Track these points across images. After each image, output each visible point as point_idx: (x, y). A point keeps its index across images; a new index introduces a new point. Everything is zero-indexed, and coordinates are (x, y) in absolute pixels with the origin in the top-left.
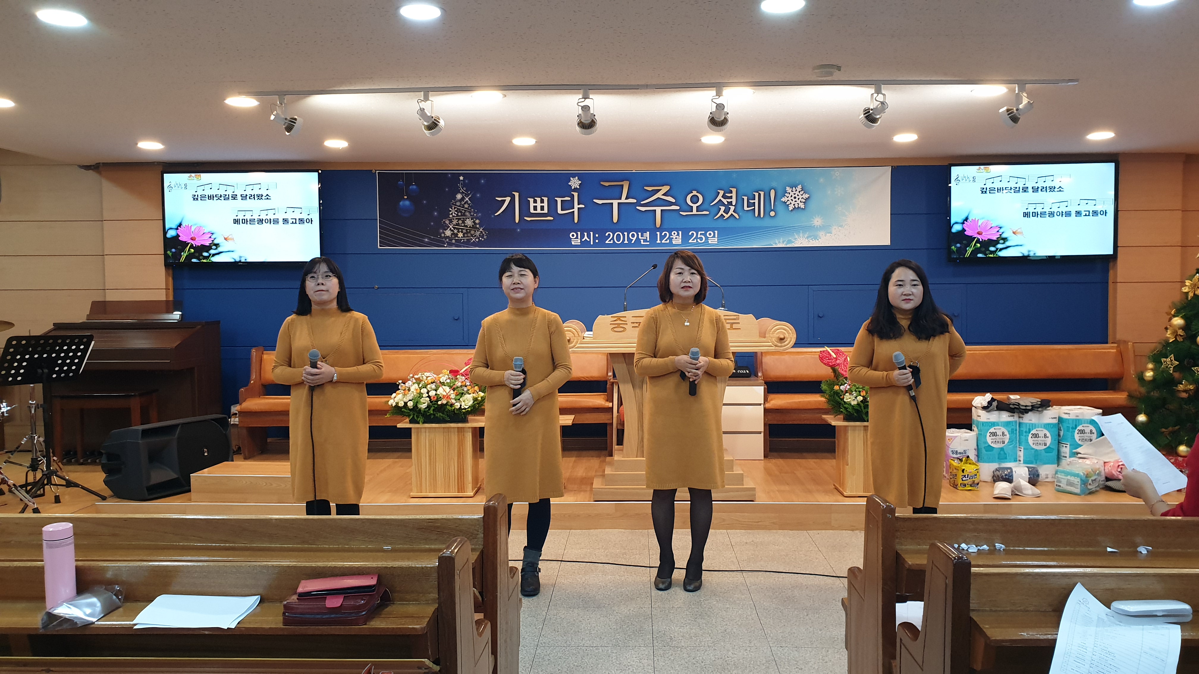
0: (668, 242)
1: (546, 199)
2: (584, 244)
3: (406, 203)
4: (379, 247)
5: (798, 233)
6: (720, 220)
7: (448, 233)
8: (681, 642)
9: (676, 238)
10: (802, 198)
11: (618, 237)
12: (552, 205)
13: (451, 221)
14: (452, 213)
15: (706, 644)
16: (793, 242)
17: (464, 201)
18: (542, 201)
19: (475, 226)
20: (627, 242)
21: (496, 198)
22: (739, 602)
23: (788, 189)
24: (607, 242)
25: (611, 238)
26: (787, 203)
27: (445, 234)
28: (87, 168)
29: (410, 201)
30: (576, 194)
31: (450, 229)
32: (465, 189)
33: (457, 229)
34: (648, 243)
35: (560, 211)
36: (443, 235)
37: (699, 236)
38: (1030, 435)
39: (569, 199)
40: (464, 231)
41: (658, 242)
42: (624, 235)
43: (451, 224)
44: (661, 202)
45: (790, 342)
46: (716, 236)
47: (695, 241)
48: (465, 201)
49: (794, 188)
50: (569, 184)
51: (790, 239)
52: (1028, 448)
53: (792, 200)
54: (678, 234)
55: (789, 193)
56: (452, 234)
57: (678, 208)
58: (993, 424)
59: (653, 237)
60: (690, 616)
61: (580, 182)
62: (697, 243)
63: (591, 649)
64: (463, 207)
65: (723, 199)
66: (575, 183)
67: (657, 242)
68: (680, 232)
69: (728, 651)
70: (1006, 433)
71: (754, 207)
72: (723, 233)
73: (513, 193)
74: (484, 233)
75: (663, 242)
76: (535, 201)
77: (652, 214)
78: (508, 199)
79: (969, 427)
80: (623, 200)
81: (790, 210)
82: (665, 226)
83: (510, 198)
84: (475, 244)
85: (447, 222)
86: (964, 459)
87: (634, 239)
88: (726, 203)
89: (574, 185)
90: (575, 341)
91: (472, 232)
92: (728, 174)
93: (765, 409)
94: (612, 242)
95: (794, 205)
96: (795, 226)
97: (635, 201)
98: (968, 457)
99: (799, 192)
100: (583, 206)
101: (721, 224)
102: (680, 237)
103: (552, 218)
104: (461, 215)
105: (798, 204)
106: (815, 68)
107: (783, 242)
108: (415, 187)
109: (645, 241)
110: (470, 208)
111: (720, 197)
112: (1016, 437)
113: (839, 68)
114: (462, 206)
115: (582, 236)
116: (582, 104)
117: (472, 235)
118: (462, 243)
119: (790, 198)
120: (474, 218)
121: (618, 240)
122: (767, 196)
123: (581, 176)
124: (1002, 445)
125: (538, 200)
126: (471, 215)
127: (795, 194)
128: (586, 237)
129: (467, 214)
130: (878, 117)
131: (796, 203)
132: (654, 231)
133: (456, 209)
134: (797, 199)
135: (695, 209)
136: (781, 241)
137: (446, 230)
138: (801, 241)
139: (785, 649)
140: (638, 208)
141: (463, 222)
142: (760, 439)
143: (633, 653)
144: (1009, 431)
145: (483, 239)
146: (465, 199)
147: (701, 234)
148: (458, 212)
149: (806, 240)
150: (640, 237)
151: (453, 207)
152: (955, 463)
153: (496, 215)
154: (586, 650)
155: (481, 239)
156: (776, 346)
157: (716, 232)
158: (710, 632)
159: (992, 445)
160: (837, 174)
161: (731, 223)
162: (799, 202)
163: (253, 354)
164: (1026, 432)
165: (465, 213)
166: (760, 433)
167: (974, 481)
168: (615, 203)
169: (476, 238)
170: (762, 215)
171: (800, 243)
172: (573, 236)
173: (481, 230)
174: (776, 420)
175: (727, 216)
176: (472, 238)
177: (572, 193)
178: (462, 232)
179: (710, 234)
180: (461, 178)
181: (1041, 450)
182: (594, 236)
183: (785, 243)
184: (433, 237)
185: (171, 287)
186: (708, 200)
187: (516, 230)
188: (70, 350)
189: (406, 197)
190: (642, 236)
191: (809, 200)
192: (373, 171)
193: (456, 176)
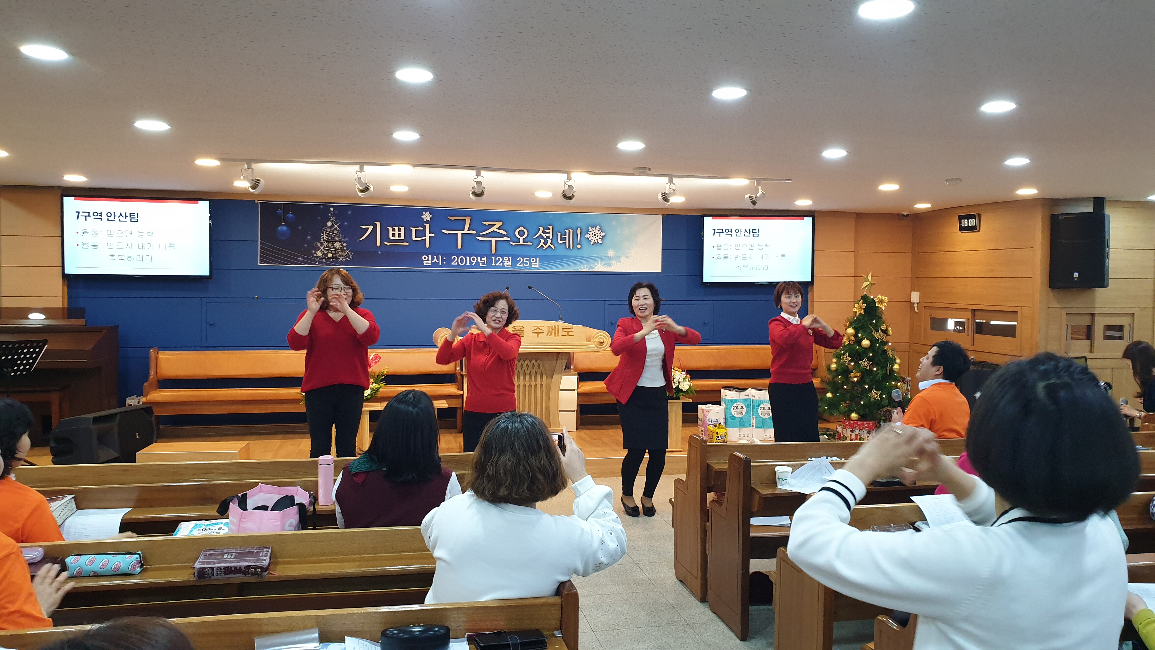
0: (501, 265)
1: (402, 228)
2: (434, 265)
3: (283, 228)
5: (597, 262)
6: (541, 250)
7: (319, 253)
9: (507, 262)
10: (600, 236)
11: (462, 260)
12: (408, 233)
13: (322, 244)
14: (323, 237)
16: (593, 268)
17: (333, 228)
18: (400, 230)
19: (342, 248)
20: (469, 264)
21: (361, 226)
23: (590, 228)
24: (452, 264)
25: (456, 260)
26: (590, 239)
27: (317, 255)
29: (287, 226)
30: (427, 226)
31: (321, 250)
32: (334, 218)
33: (327, 250)
34: (486, 266)
35: (414, 238)
36: (315, 255)
37: (525, 261)
38: (759, 408)
39: (422, 229)
40: (333, 252)
41: (494, 264)
42: (466, 259)
43: (322, 246)
44: (496, 234)
45: (606, 345)
46: (538, 262)
47: (522, 265)
49: (594, 228)
50: (422, 217)
51: (592, 265)
52: (758, 417)
53: (593, 237)
54: (509, 259)
55: (591, 231)
56: (323, 255)
57: (508, 239)
58: (736, 401)
59: (489, 261)
61: (431, 216)
62: (524, 267)
64: (333, 233)
65: (542, 234)
66: (427, 216)
68: (510, 258)
70: (744, 407)
71: (565, 241)
72: (543, 259)
73: (375, 222)
74: (350, 254)
75: (497, 265)
76: (394, 230)
77: (488, 244)
78: (371, 228)
79: (719, 404)
80: (466, 231)
81: (592, 244)
82: (498, 253)
83: (373, 226)
85: (319, 245)
86: (717, 425)
87: (475, 262)
88: (545, 237)
89: (426, 218)
91: (340, 253)
92: (546, 215)
93: (577, 393)
94: (457, 264)
95: (594, 240)
96: (595, 256)
97: (475, 232)
98: (720, 423)
99: (598, 231)
100: (433, 235)
101: (541, 252)
102: (511, 262)
103: (408, 244)
104: (331, 239)
105: (597, 240)
106: (635, 168)
107: (587, 268)
108: (291, 215)
109: (483, 263)
111: (540, 232)
112: (750, 409)
113: (650, 169)
115: (433, 259)
116: (476, 180)
117: (340, 256)
118: (331, 262)
119: (591, 235)
120: (342, 242)
121: (462, 262)
122: (575, 233)
123: (432, 211)
124: (741, 416)
125: (397, 228)
126: (340, 240)
127: (595, 232)
128: (435, 260)
129: (336, 238)
132: (490, 256)
133: (327, 234)
134: (596, 236)
135: (521, 240)
136: (585, 267)
137: (317, 251)
138: (599, 267)
140: (477, 238)
141: (333, 245)
142: (573, 417)
144: (745, 406)
145: (349, 259)
146: (335, 226)
147: (526, 260)
148: (328, 237)
149: (603, 267)
150: (479, 261)
151: (324, 233)
152: (712, 428)
153: (360, 239)
155: (347, 259)
156: (598, 347)
157: (538, 258)
159: (735, 415)
160: (625, 219)
161: (549, 253)
162: (598, 238)
163: (151, 355)
164: (757, 406)
165: (334, 237)
166: (574, 411)
167: (724, 440)
168: (460, 233)
169: (343, 258)
170: (571, 247)
172: (425, 258)
173: (348, 252)
174: (586, 401)
175: (545, 247)
176: (340, 258)
177: (424, 224)
178: (331, 253)
179: (533, 260)
180: (332, 209)
181: (766, 418)
182: (442, 259)
183: (588, 268)
184: (306, 257)
185: (66, 296)
186: (531, 234)
187: (377, 252)
188: (28, 352)
189: (283, 223)
190: (481, 260)
191: (606, 237)
192: (256, 202)
193: (327, 207)
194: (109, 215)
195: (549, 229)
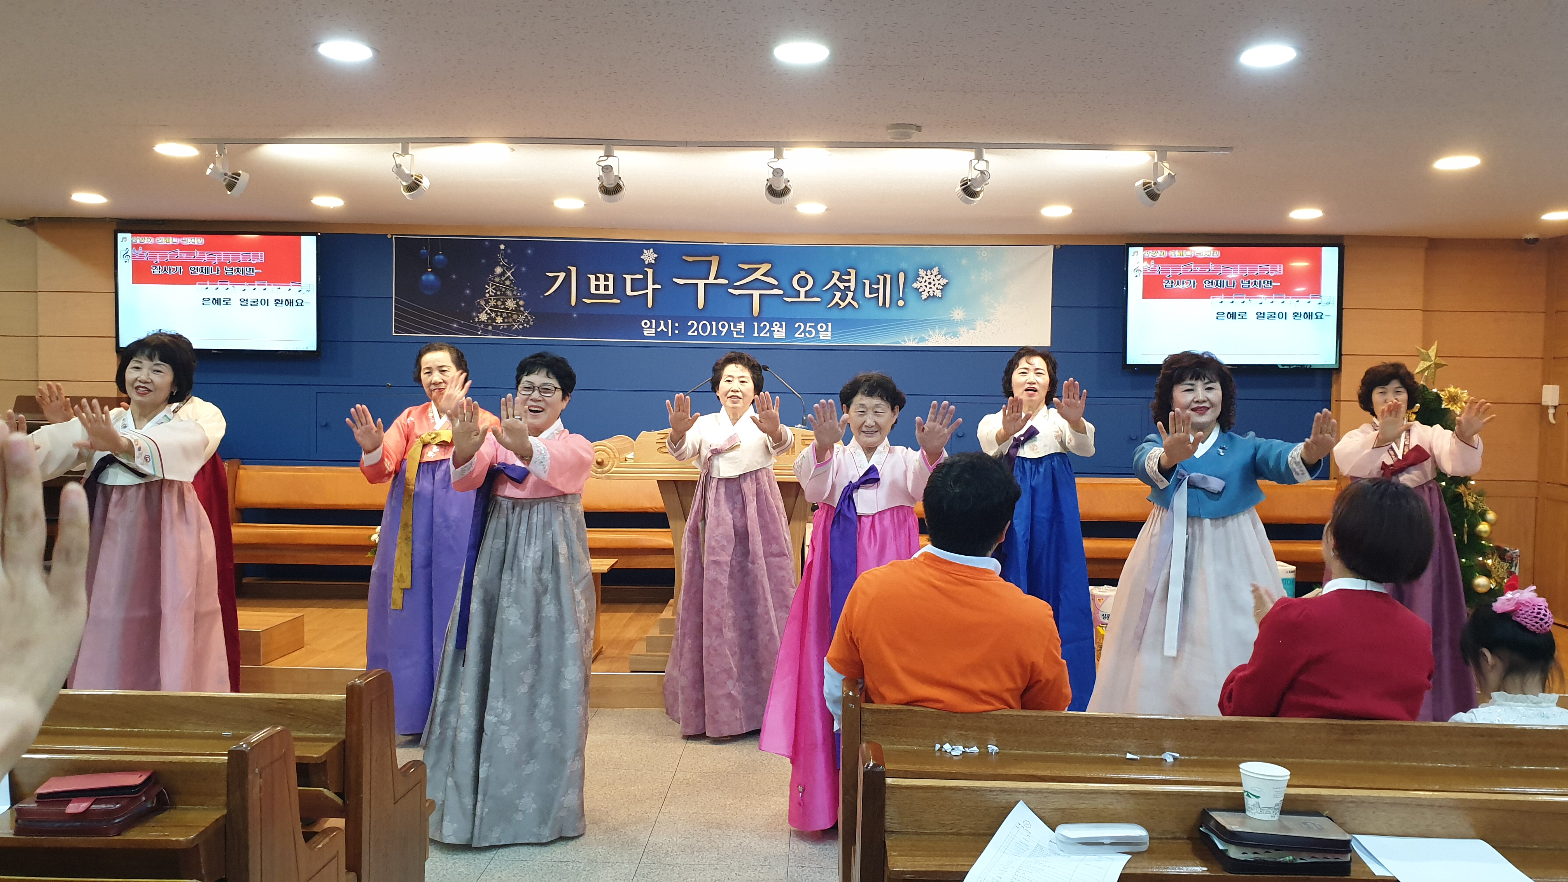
0: (768, 335)
1: (611, 276)
2: (660, 335)
3: (429, 278)
4: (394, 334)
5: (933, 329)
6: (835, 308)
7: (483, 317)
8: (677, 858)
9: (778, 331)
10: (939, 284)
11: (704, 328)
12: (619, 284)
13: (487, 302)
14: (489, 292)
15: (708, 861)
16: (926, 340)
17: (504, 276)
18: (606, 279)
19: (518, 309)
20: (716, 334)
21: (547, 274)
22: (774, 807)
23: (922, 272)
24: (689, 333)
25: (695, 328)
26: (920, 290)
27: (479, 319)
28: (18, 223)
29: (435, 275)
30: (650, 272)
31: (487, 312)
32: (506, 260)
33: (495, 311)
34: (743, 336)
35: (629, 292)
36: (476, 320)
37: (808, 329)
39: (642, 277)
40: (505, 315)
41: (756, 335)
42: (711, 326)
43: (487, 305)
44: (760, 284)
46: (830, 330)
47: (803, 335)
48: (506, 276)
49: (929, 271)
50: (642, 257)
51: (923, 335)
53: (926, 286)
54: (781, 326)
55: (923, 277)
56: (488, 319)
57: (781, 292)
59: (749, 328)
60: (704, 824)
61: (656, 256)
62: (806, 338)
63: (559, 865)
64: (504, 284)
65: (838, 283)
66: (649, 256)
67: (754, 335)
68: (784, 324)
69: (733, 870)
71: (877, 294)
72: (839, 325)
73: (569, 267)
74: (529, 318)
75: (762, 335)
76: (597, 279)
77: (747, 300)
78: (562, 275)
80: (711, 280)
81: (923, 299)
82: (764, 315)
83: (565, 274)
84: (517, 332)
85: (483, 303)
87: (725, 330)
88: (843, 288)
89: (648, 259)
90: (610, 463)
91: (515, 317)
92: (845, 250)
94: (696, 333)
95: (928, 292)
96: (928, 320)
97: (726, 282)
99: (936, 276)
100: (659, 287)
101: (835, 314)
102: (784, 330)
103: (619, 301)
104: (501, 295)
105: (934, 291)
106: (888, 128)
107: (914, 339)
108: (442, 257)
109: (738, 333)
110: (512, 286)
111: (835, 280)
113: (919, 128)
114: (502, 282)
115: (658, 325)
116: (603, 163)
117: (514, 321)
118: (500, 330)
119: (923, 284)
120: (517, 298)
121: (704, 331)
122: (895, 280)
123: (656, 248)
125: (602, 277)
126: (514, 295)
127: (930, 279)
128: (662, 327)
129: (509, 293)
130: (978, 189)
131: (931, 290)
132: (750, 320)
133: (494, 287)
134: (932, 286)
135: (802, 294)
136: (912, 338)
137: (480, 313)
138: (937, 339)
139: (805, 870)
140: (729, 290)
141: (503, 303)
143: (610, 871)
145: (528, 326)
146: (507, 274)
147: (810, 327)
148: (496, 291)
149: (944, 338)
150: (732, 329)
151: (491, 284)
153: (545, 295)
154: (553, 866)
155: (525, 325)
157: (829, 324)
158: (720, 845)
160: (984, 254)
161: (849, 314)
162: (934, 288)
165: (505, 291)
168: (701, 283)
169: (519, 325)
170: (888, 305)
171: (935, 341)
172: (646, 324)
173: (526, 314)
175: (843, 304)
176: (514, 324)
177: (645, 269)
178: (501, 316)
179: (822, 327)
180: (502, 247)
182: (673, 325)
183: (916, 340)
184: (463, 322)
186: (820, 281)
187: (571, 315)
189: (430, 270)
190: (735, 327)
191: (948, 286)
192: (389, 236)
193: (495, 244)
195: (849, 274)
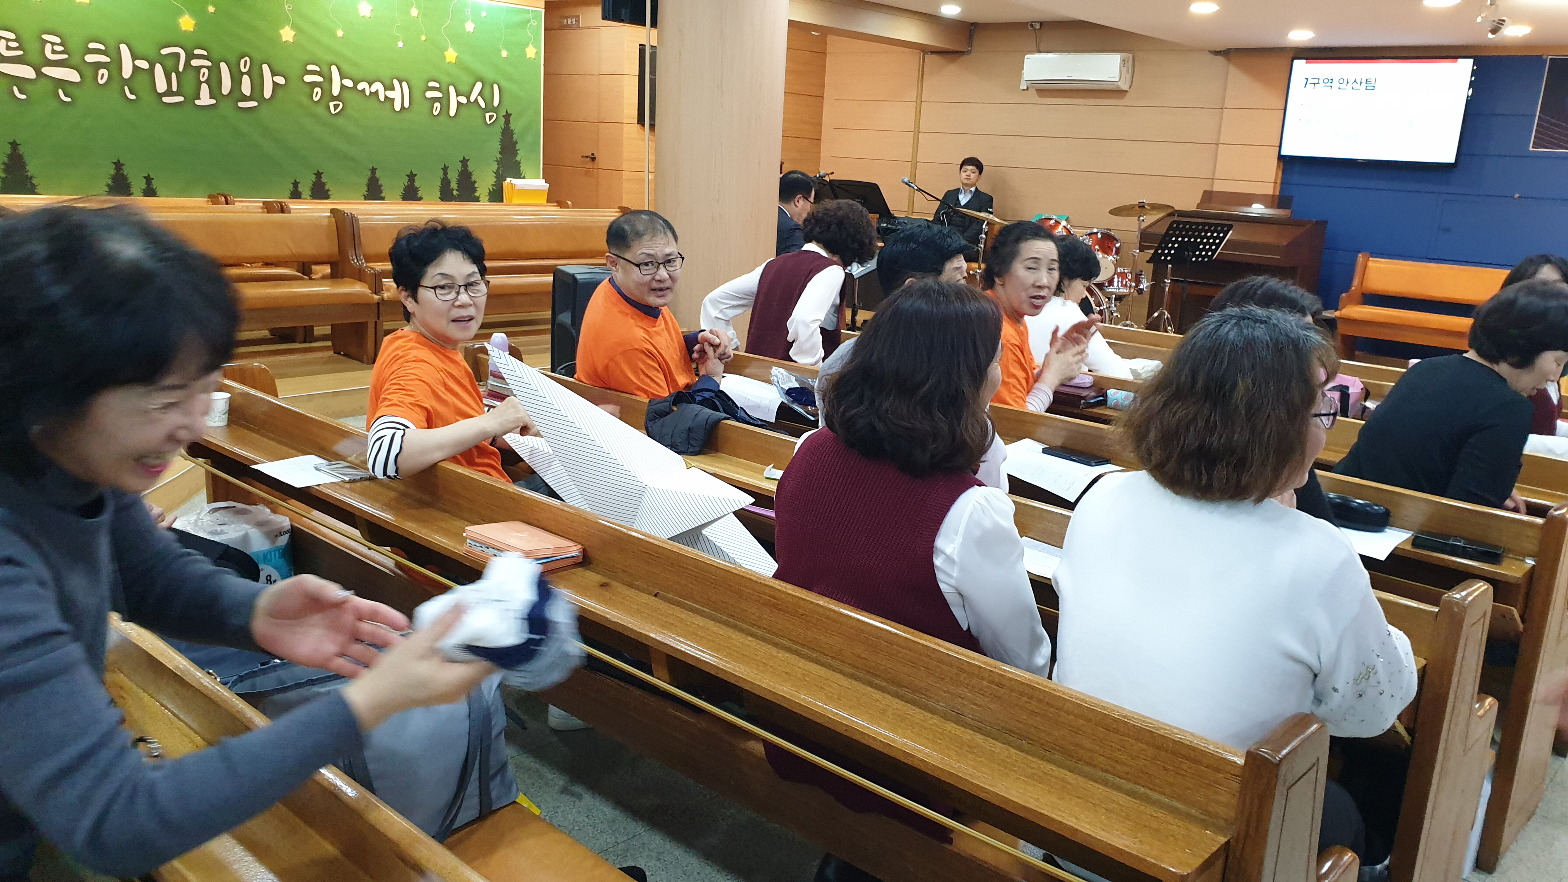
4: (1531, 149)
28: (1217, 53)
163: (1359, 260)
185: (1279, 181)
188: (1212, 237)
192: (1545, 57)
194: (1341, 81)
